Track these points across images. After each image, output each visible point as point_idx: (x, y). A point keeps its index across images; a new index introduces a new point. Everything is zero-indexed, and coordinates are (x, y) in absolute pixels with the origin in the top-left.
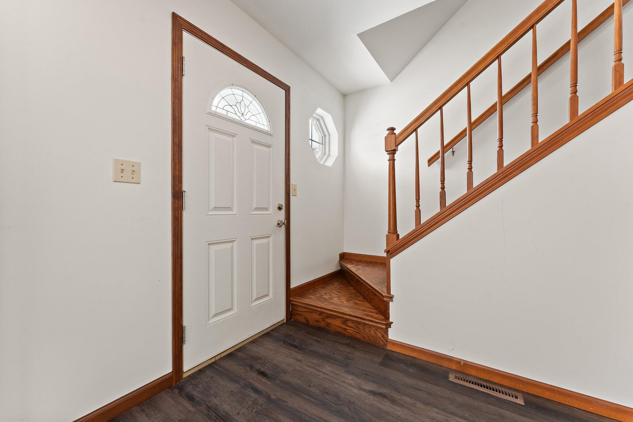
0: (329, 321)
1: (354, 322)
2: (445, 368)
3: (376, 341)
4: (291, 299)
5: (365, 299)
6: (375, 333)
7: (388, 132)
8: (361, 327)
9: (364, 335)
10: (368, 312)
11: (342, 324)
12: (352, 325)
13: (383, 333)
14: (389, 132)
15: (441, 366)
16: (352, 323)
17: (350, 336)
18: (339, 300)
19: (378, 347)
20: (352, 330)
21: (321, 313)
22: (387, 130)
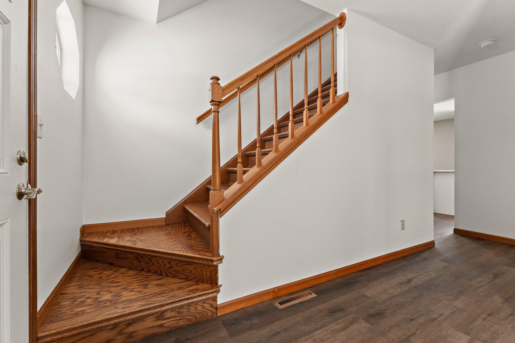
0: (131, 329)
1: (173, 309)
2: (266, 302)
3: (204, 315)
4: (40, 335)
5: (161, 274)
6: (203, 306)
7: (211, 81)
8: (185, 310)
9: (188, 317)
10: (187, 288)
11: (156, 320)
12: (173, 314)
13: (211, 302)
14: (213, 81)
15: (263, 302)
16: (172, 311)
17: (169, 329)
18: (132, 291)
19: (208, 321)
20: (172, 321)
21: (115, 326)
22: (211, 79)
